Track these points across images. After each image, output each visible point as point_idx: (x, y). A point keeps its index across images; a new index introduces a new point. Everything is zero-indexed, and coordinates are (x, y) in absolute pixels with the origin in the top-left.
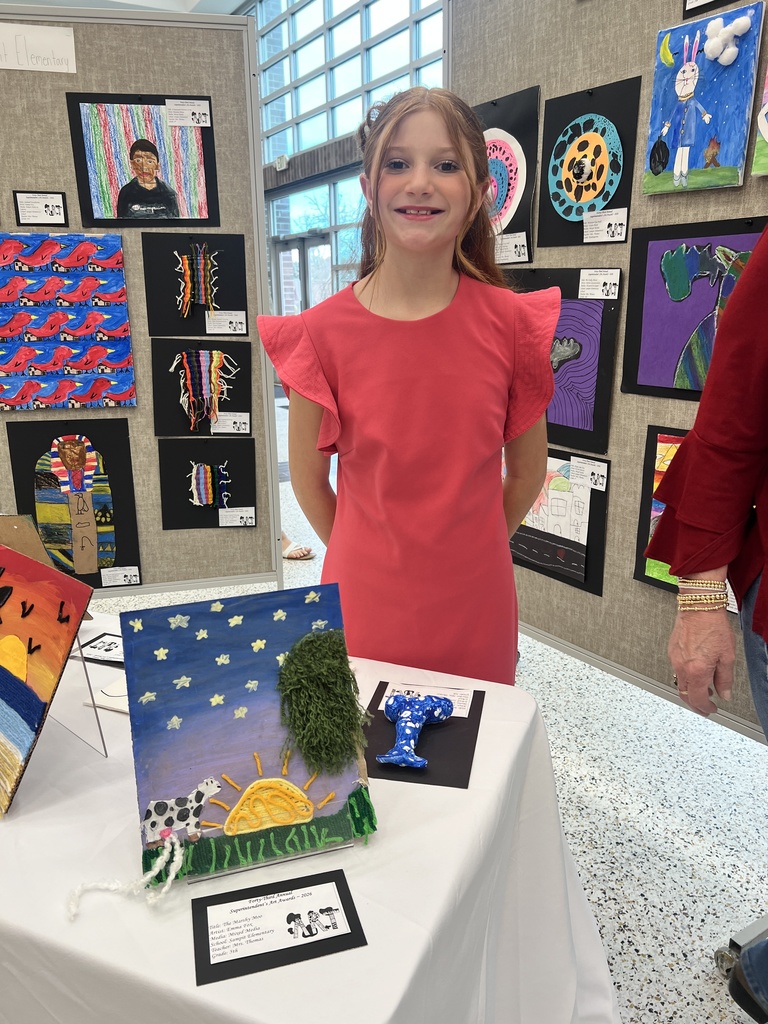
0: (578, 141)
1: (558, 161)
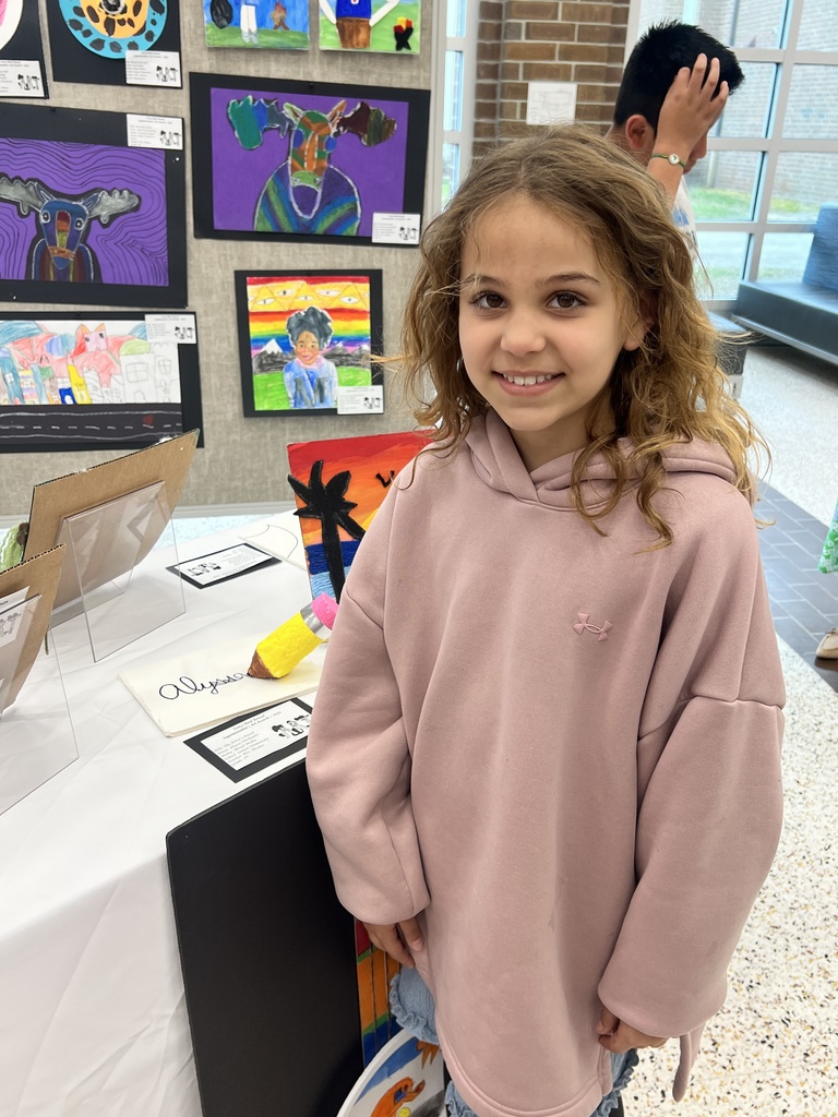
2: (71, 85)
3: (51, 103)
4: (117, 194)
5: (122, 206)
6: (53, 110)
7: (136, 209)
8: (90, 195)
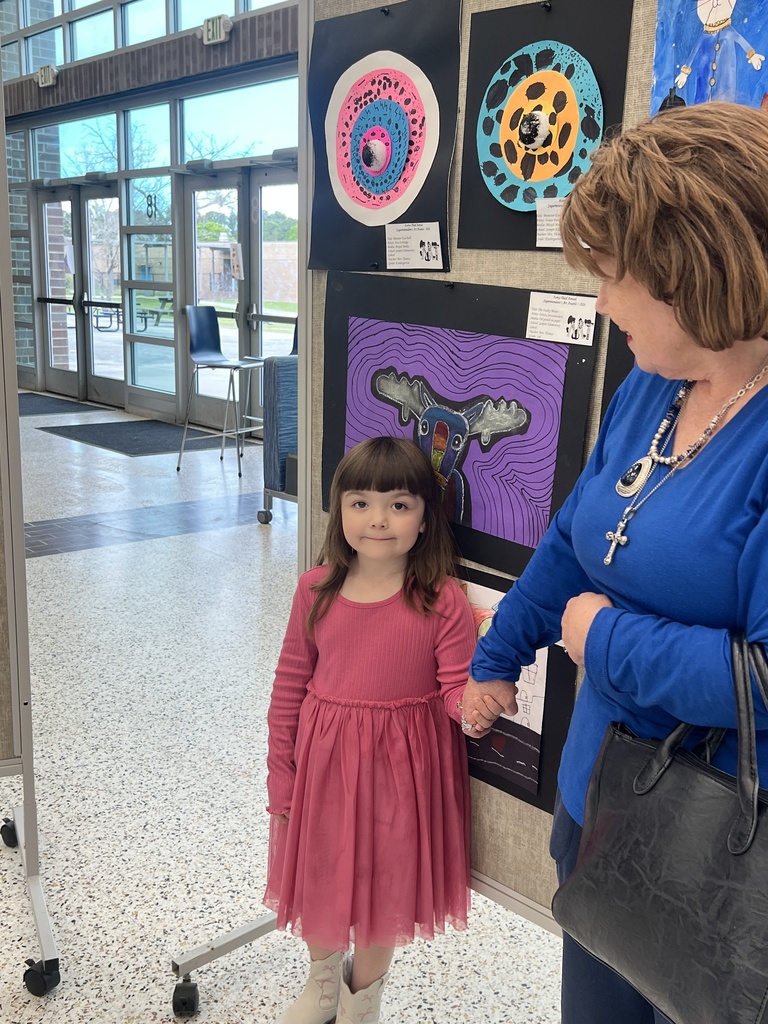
0: (526, 82)
1: (493, 113)
2: (476, 252)
3: (451, 277)
4: (503, 406)
5: (506, 424)
6: (452, 286)
7: (523, 430)
8: (473, 404)
